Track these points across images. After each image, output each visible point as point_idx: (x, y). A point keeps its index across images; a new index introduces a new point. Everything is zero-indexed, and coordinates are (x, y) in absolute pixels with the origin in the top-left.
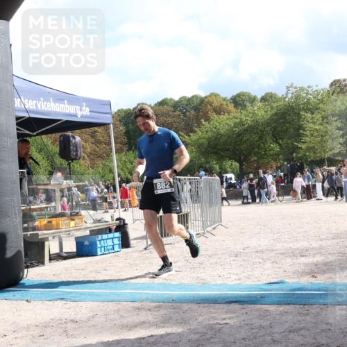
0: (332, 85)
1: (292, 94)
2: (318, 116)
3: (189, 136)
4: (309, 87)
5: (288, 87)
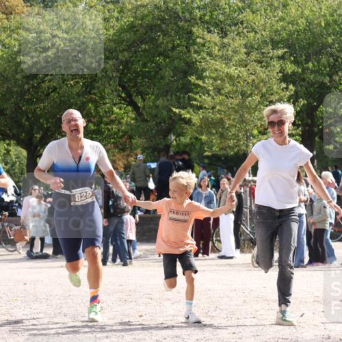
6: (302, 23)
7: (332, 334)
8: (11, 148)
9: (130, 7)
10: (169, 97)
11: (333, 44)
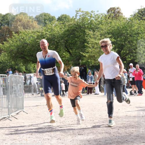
0: (108, 11)
1: (80, 16)
2: (98, 33)
3: (3, 44)
4: (92, 12)
5: (77, 11)
6: (116, 27)
7: (128, 115)
8: (35, 65)
9: (67, 25)
10: (79, 50)
11: (125, 33)
